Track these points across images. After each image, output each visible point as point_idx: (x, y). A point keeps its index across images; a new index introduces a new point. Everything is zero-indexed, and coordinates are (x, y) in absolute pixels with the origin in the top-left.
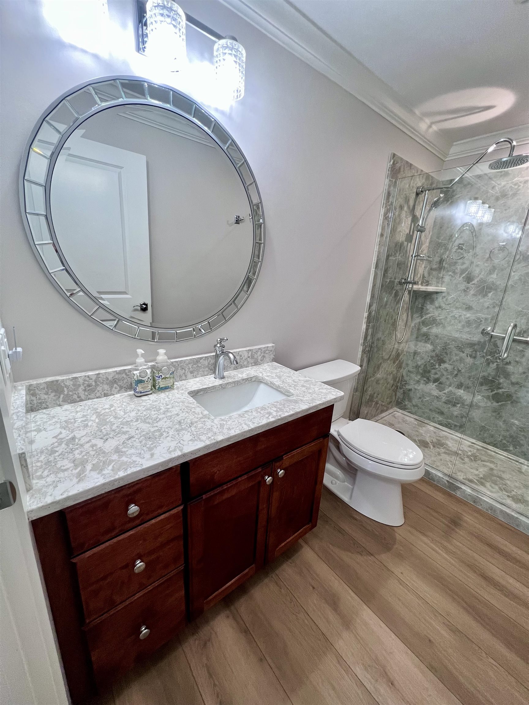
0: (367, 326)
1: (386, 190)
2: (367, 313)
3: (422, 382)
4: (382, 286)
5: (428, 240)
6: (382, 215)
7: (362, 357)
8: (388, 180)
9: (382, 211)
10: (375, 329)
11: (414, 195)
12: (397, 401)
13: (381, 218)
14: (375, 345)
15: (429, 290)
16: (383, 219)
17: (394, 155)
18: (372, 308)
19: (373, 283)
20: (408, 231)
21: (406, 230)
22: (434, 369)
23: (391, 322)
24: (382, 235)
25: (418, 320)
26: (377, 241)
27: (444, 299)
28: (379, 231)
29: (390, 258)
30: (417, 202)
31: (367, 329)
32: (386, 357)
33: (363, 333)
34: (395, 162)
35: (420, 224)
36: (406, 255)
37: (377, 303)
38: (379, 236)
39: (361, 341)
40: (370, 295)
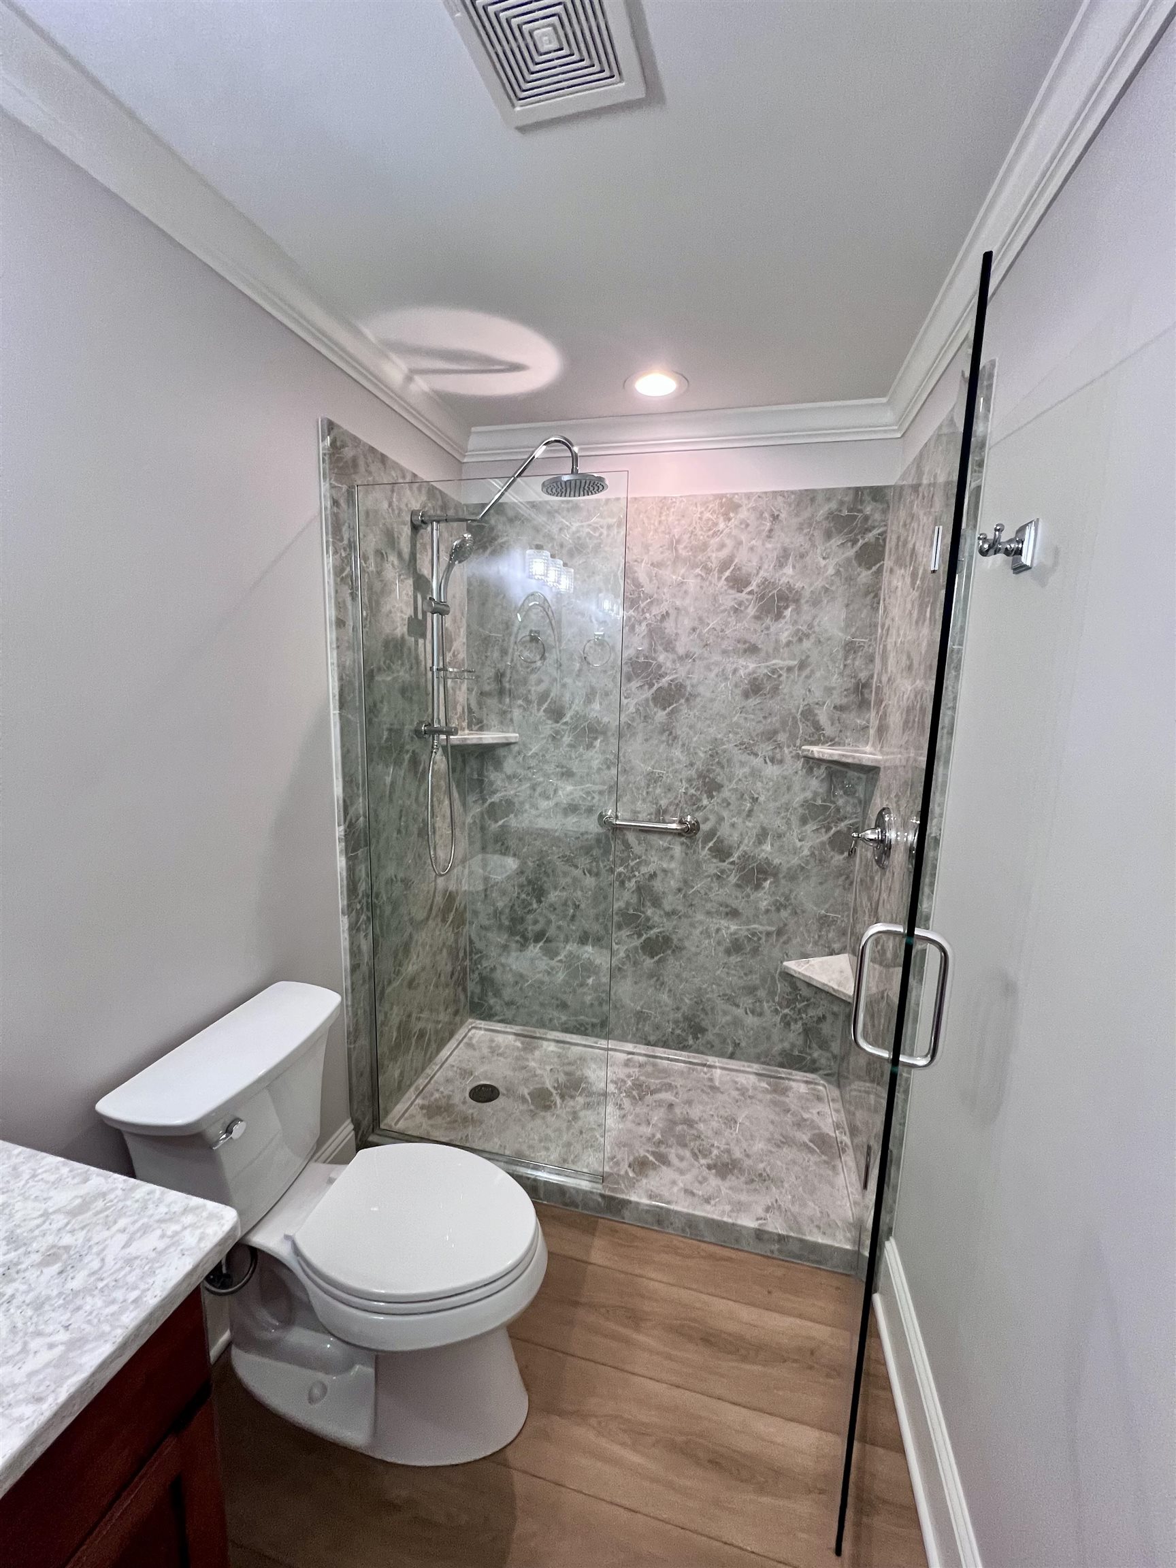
0: (348, 859)
1: (326, 508)
2: (342, 828)
3: (513, 945)
4: (370, 748)
5: (463, 631)
6: (329, 571)
7: (352, 944)
8: (328, 485)
9: (329, 562)
10: (374, 860)
11: (407, 530)
12: (472, 1003)
13: (330, 579)
14: (385, 898)
15: (485, 742)
16: (336, 584)
17: (330, 426)
18: (352, 811)
19: (343, 746)
20: (410, 612)
21: (404, 608)
22: (529, 912)
23: (414, 829)
24: (340, 623)
25: (477, 809)
26: (331, 639)
27: (520, 758)
28: (331, 613)
29: (378, 678)
30: (418, 546)
31: (351, 870)
32: (420, 915)
33: (342, 880)
34: (338, 444)
35: (435, 597)
36: (418, 668)
37: (364, 793)
38: (334, 627)
39: (342, 902)
40: (340, 779)
